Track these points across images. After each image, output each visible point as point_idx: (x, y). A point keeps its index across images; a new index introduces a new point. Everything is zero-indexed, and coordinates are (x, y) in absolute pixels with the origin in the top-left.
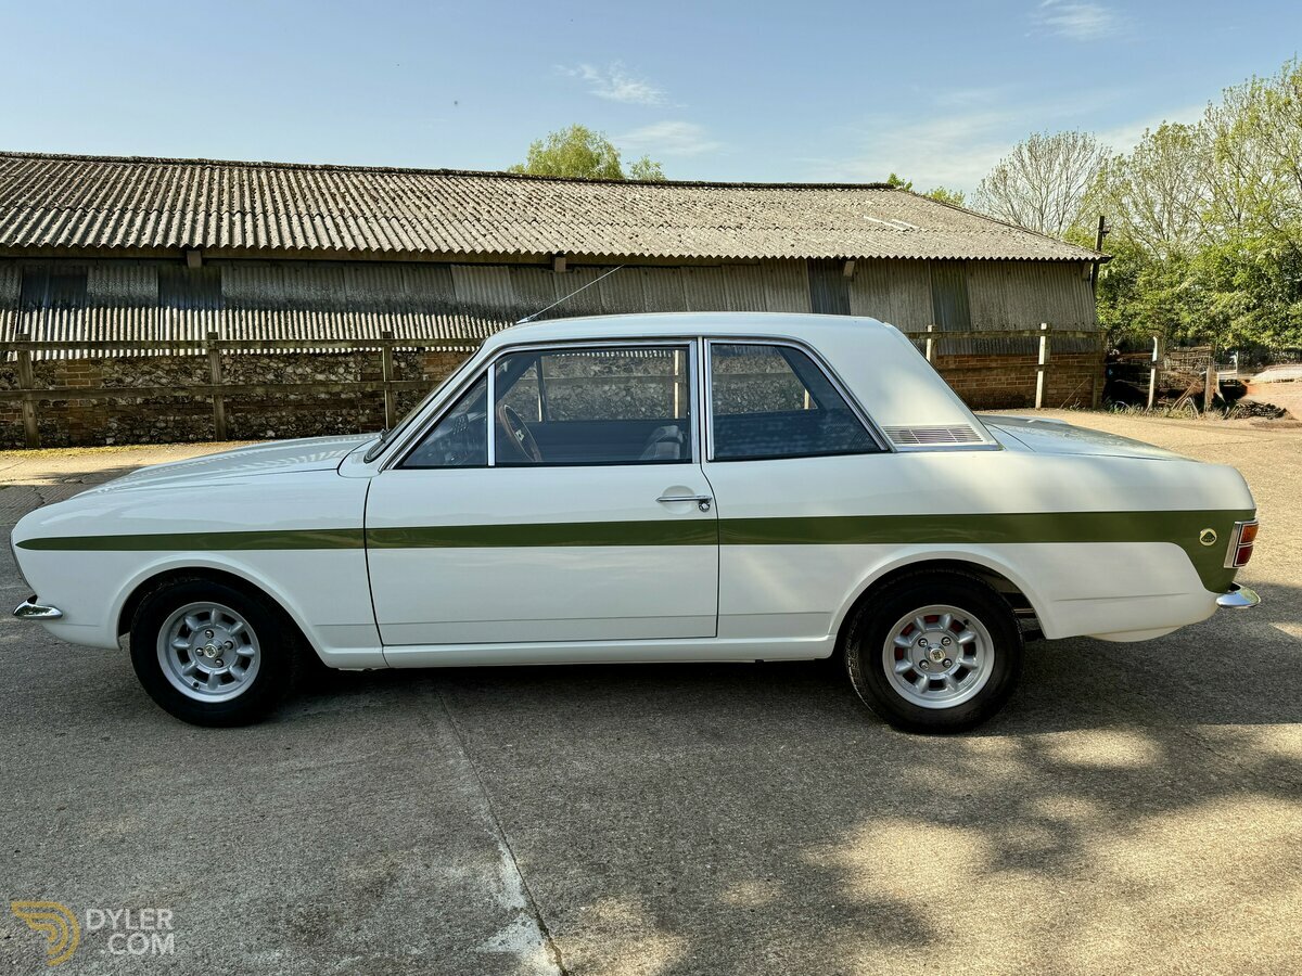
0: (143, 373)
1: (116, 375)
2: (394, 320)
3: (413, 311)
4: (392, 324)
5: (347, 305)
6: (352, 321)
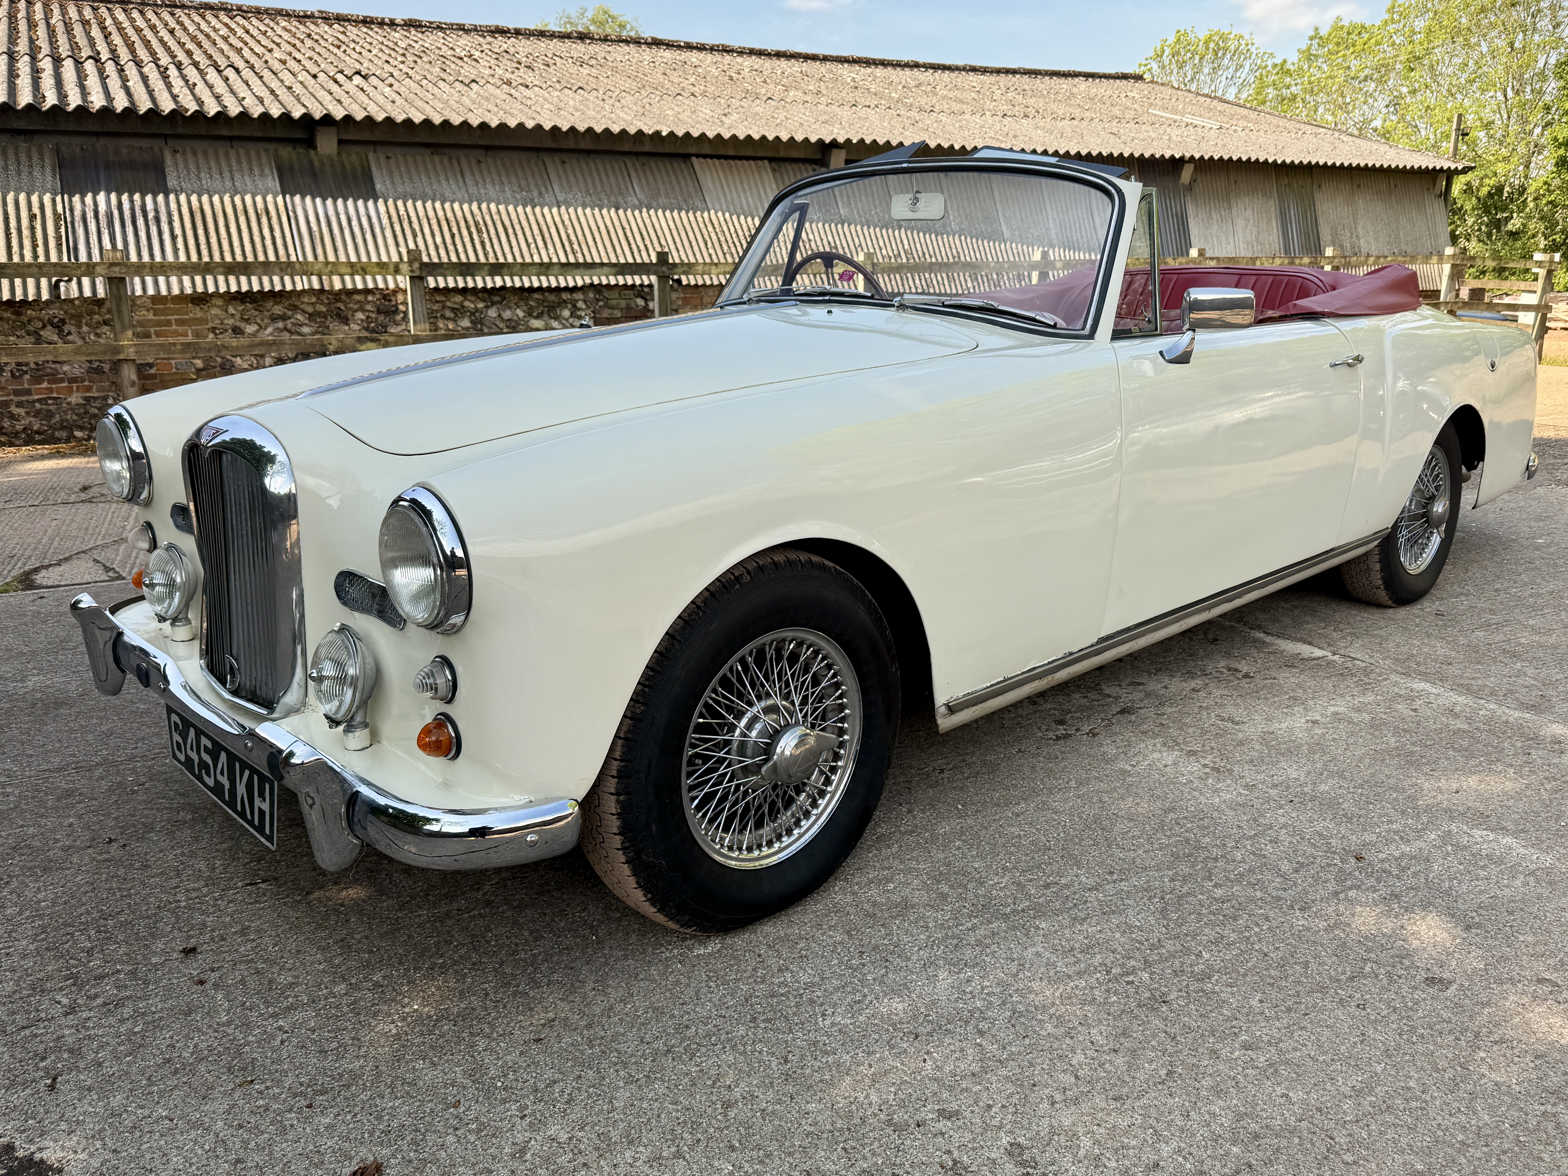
0: (274, 319)
1: (231, 321)
2: (631, 238)
3: (654, 224)
4: (629, 244)
5: (561, 215)
6: (574, 238)
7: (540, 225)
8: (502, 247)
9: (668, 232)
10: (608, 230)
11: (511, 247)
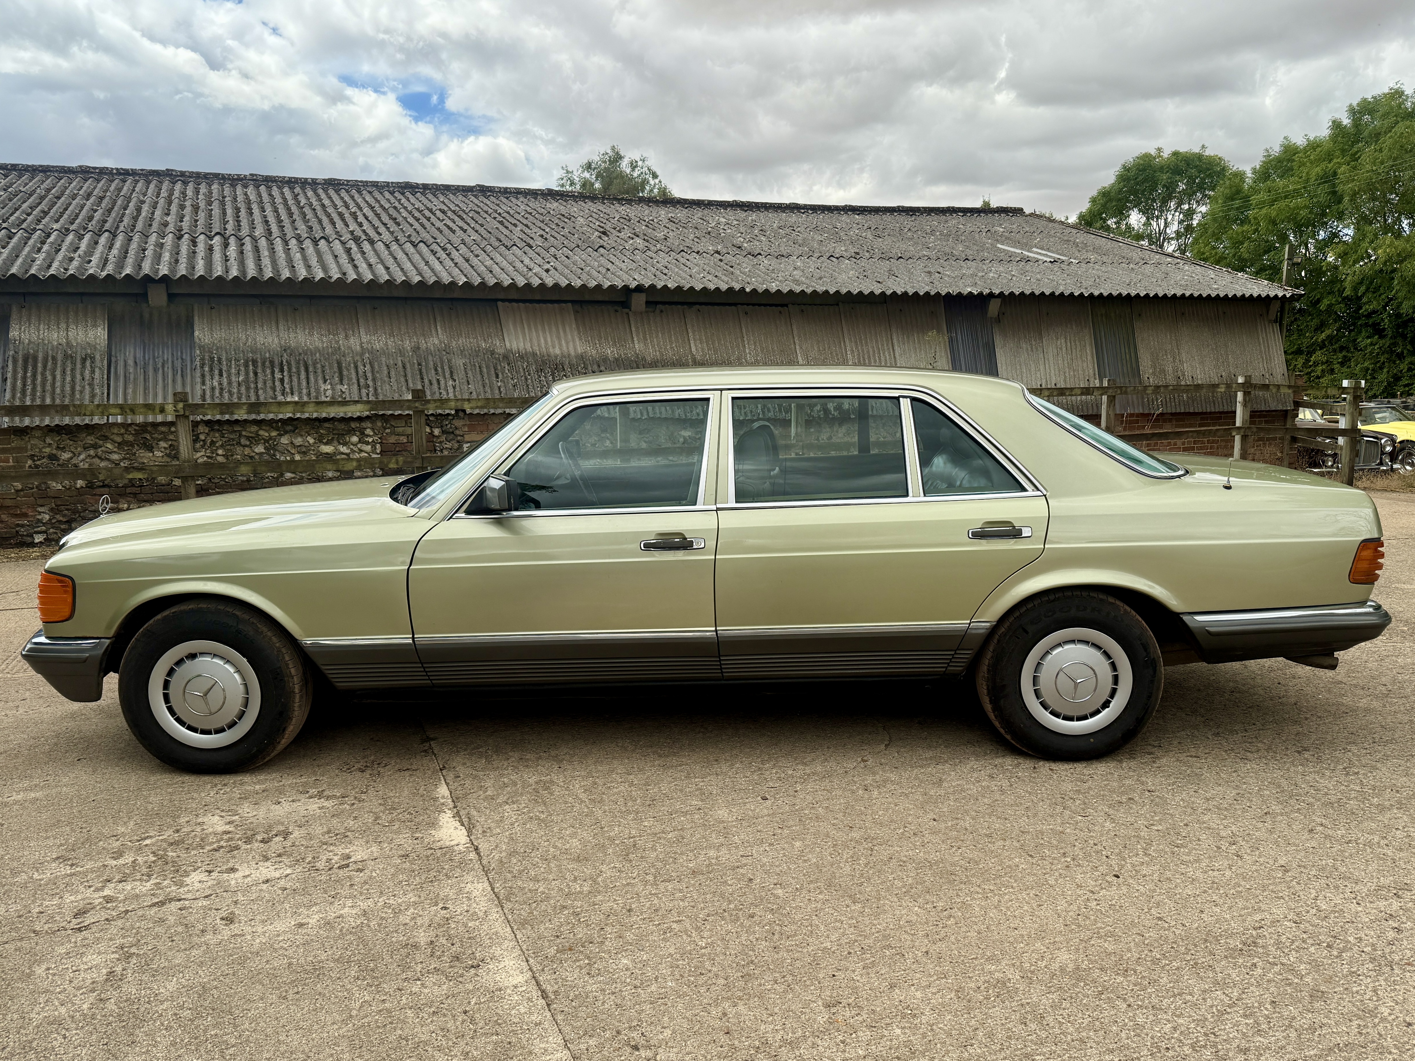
0: (87, 447)
1: (48, 450)
2: (425, 374)
3: (449, 361)
4: (422, 379)
5: (362, 354)
6: (369, 375)
7: (339, 364)
8: (299, 383)
9: (462, 368)
10: (404, 367)
11: (308, 383)
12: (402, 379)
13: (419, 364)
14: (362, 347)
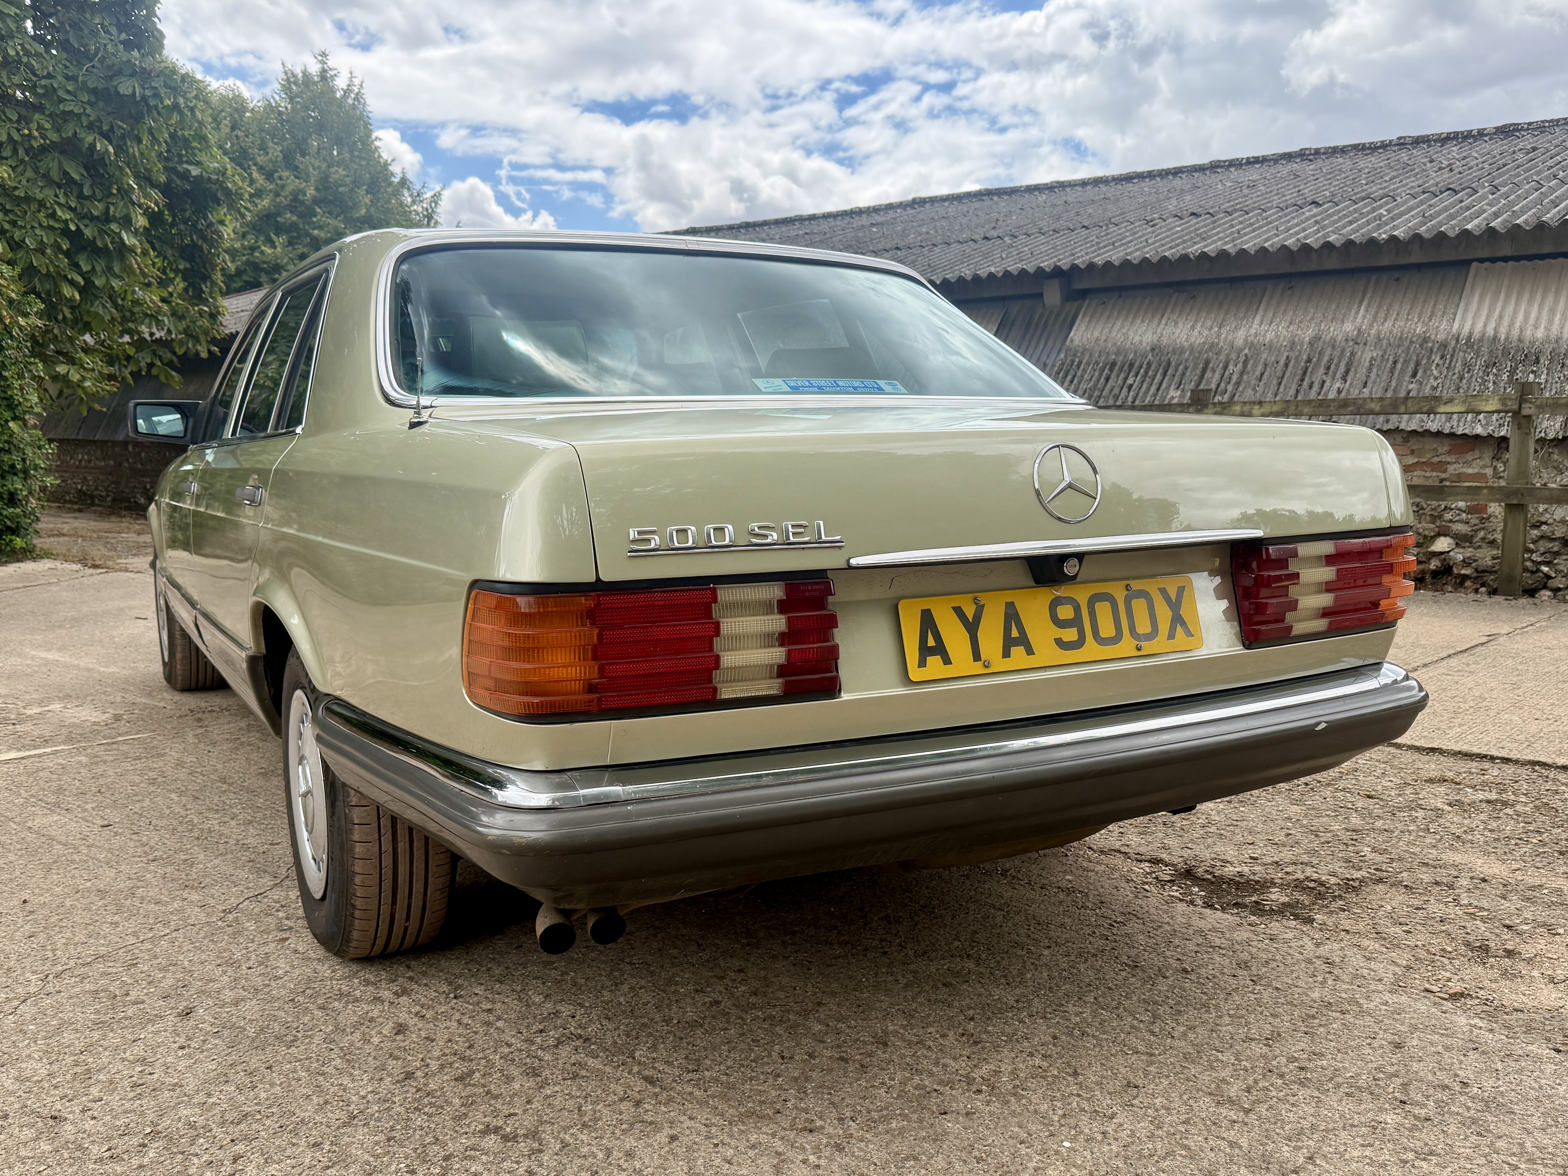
2: (1308, 374)
3: (1353, 354)
4: (1302, 380)
5: (1240, 351)
6: (1235, 378)
7: (1207, 362)
8: (1148, 389)
9: (1367, 364)
10: (1286, 365)
11: (1158, 389)
12: (1275, 382)
13: (1309, 360)
14: (1246, 340)
